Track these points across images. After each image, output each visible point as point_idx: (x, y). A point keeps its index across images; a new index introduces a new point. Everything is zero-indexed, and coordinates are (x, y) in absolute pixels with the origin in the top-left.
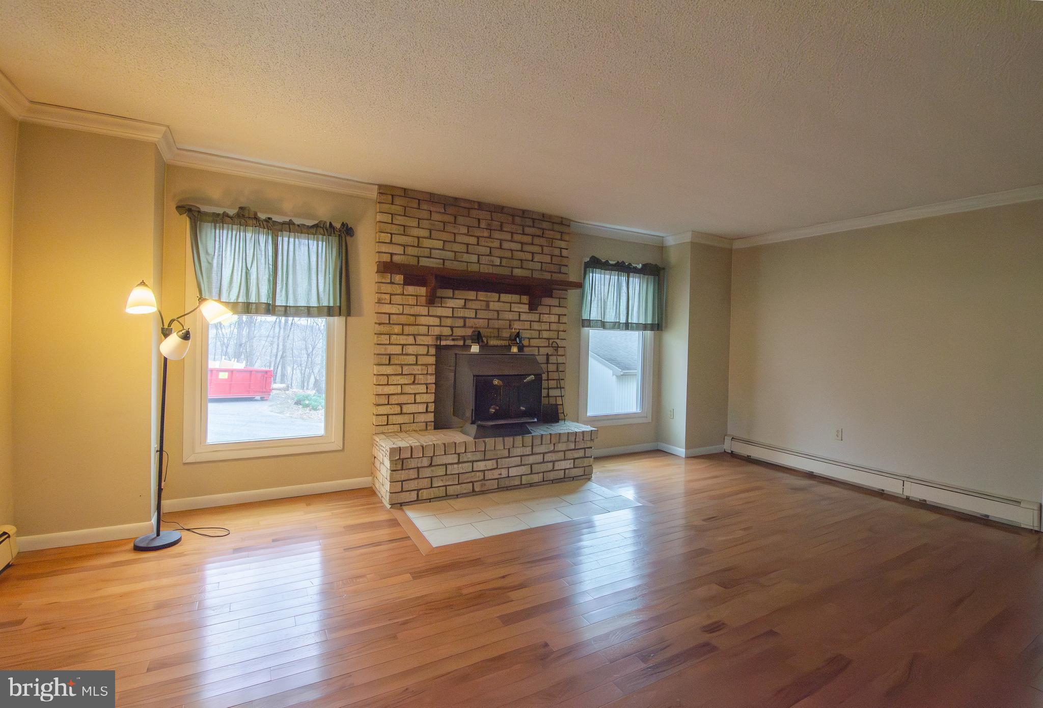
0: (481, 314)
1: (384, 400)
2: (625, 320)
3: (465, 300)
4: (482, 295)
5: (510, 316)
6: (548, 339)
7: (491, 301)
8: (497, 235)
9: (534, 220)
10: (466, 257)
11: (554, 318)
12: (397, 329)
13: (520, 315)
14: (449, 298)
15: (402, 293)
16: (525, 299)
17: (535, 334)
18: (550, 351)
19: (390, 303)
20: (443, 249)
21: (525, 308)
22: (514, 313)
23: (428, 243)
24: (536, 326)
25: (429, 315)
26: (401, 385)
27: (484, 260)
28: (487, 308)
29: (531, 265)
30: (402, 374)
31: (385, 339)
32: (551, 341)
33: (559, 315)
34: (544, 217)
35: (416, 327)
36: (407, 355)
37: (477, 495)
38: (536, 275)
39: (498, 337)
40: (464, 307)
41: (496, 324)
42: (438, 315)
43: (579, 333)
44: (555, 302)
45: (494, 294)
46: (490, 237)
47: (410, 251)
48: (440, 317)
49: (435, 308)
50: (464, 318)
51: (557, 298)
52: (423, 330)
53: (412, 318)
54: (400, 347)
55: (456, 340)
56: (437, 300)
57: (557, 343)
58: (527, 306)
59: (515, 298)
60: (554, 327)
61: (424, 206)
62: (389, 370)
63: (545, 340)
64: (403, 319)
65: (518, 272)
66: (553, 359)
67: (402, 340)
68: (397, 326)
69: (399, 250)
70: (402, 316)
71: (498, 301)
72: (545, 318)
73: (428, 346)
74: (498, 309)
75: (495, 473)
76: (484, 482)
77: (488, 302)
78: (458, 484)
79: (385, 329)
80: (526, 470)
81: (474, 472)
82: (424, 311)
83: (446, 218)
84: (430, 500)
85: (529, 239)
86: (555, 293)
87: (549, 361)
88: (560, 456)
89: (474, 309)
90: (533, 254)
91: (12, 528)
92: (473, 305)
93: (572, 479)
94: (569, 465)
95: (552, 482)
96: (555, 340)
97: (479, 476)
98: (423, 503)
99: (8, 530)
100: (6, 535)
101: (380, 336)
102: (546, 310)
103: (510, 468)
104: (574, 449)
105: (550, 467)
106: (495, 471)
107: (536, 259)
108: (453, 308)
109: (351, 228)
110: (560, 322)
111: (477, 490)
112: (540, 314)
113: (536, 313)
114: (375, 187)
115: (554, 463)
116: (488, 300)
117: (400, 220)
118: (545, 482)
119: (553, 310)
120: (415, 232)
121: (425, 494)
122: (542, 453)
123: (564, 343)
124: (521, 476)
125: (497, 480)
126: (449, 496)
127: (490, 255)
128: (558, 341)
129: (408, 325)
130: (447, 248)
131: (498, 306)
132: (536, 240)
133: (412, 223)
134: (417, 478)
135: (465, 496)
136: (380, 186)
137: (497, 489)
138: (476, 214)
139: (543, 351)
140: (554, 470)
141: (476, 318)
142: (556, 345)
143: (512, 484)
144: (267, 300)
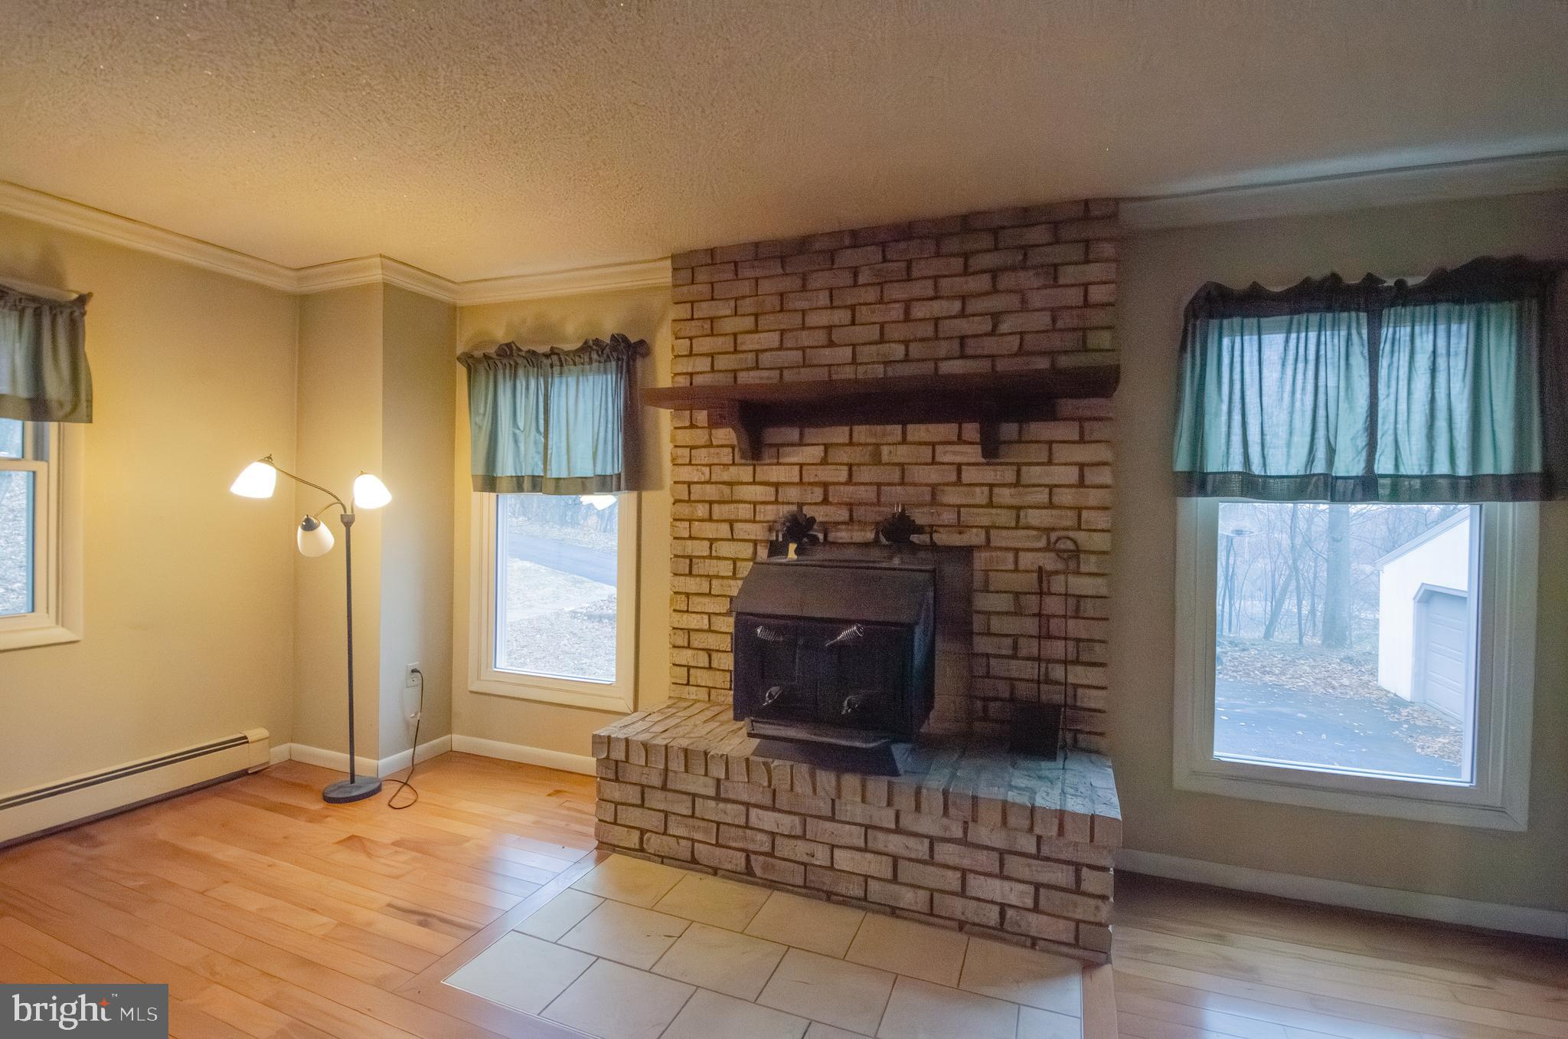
0: (866, 474)
1: (681, 640)
2: (1362, 465)
3: (826, 445)
4: (862, 432)
5: (933, 475)
6: (1048, 530)
7: (883, 444)
8: (896, 292)
9: (995, 232)
10: (827, 355)
11: (1065, 474)
12: (701, 511)
13: (959, 471)
14: (793, 445)
15: (709, 443)
16: (971, 430)
17: (1004, 517)
18: (1049, 562)
19: (690, 464)
20: (781, 348)
21: (973, 453)
22: (943, 467)
23: (750, 342)
24: (1004, 496)
25: (754, 483)
26: (709, 614)
27: (866, 353)
28: (877, 460)
29: (990, 345)
30: (709, 594)
31: (683, 529)
32: (1054, 536)
33: (1082, 466)
34: (1026, 215)
35: (732, 506)
36: (718, 558)
37: (753, 883)
38: (1002, 366)
40: (824, 462)
41: (898, 494)
42: (771, 480)
43: (1174, 512)
44: (1065, 431)
45: (889, 428)
46: (881, 301)
47: (722, 363)
48: (777, 485)
49: (765, 467)
50: (825, 485)
51: (1073, 419)
52: (745, 511)
53: (726, 490)
54: (707, 544)
56: (768, 451)
57: (1075, 542)
58: (978, 449)
59: (947, 430)
60: (1066, 497)
61: (746, 272)
62: (692, 585)
63: (1033, 533)
64: (711, 491)
65: (953, 367)
66: (1058, 584)
67: (709, 530)
68: (700, 506)
69: (703, 364)
70: (708, 486)
71: (901, 443)
72: (1039, 475)
73: (755, 543)
74: (903, 460)
75: (800, 850)
76: (770, 860)
77: (877, 445)
78: (717, 845)
79: (685, 510)
80: (879, 867)
81: (752, 829)
82: (745, 473)
83: (786, 284)
84: (662, 859)
85: (983, 282)
86: (1067, 406)
87: (1045, 590)
88: (986, 861)
89: (847, 464)
90: (996, 317)
91: (262, 732)
92: (844, 456)
93: (1029, 942)
94: (1016, 894)
95: (961, 926)
96: (1071, 534)
97: (762, 842)
98: (649, 859)
99: (253, 734)
100: (243, 740)
101: (678, 524)
102: (1039, 453)
103: (838, 846)
104: (1037, 857)
105: (952, 880)
106: (799, 843)
107: (1004, 328)
108: (801, 465)
109: (642, 342)
110: (1087, 482)
111: (758, 871)
112: (1019, 465)
113: (1007, 464)
114: (668, 263)
115: (964, 873)
116: (878, 441)
117: (705, 309)
118: (937, 916)
119: (1062, 453)
120: (730, 325)
121: (654, 843)
122: (926, 837)
123: (1101, 541)
124: (866, 877)
125: (805, 865)
126: (698, 863)
127: (882, 340)
128: (1081, 536)
129: (719, 502)
130: (788, 344)
131: (902, 453)
132: (1006, 281)
133: (725, 309)
134: (642, 806)
135: (732, 875)
136: (674, 258)
137: (805, 887)
138: (848, 258)
139: (1027, 560)
140: (963, 893)
141: (850, 481)
142: (1070, 545)
143: (841, 889)
144: (539, 472)
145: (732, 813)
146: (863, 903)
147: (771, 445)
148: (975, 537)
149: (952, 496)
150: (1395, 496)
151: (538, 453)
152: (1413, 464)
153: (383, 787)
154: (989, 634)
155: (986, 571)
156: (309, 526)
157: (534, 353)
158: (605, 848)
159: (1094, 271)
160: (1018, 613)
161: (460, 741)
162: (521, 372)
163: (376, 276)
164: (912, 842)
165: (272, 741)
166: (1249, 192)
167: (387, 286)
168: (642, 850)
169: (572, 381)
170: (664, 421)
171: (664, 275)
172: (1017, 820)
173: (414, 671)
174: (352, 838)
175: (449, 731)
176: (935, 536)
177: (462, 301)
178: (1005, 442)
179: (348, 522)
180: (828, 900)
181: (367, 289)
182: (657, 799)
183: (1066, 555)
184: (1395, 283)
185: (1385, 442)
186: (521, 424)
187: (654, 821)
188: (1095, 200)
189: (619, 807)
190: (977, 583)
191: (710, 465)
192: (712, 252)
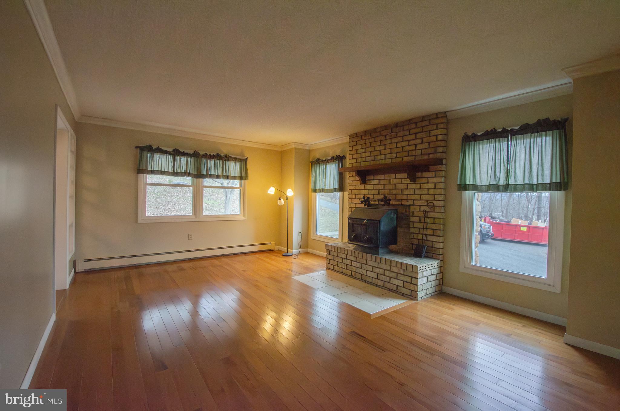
0: (387, 187)
3: (379, 180)
4: (387, 176)
5: (402, 187)
6: (427, 201)
8: (394, 140)
9: (416, 123)
10: (379, 157)
11: (431, 186)
13: (407, 186)
14: (372, 180)
15: (355, 180)
17: (417, 197)
18: (427, 209)
19: (352, 185)
22: (404, 184)
23: (364, 155)
24: (417, 192)
25: (364, 189)
27: (388, 156)
28: (390, 184)
29: (414, 153)
31: (350, 201)
32: (429, 202)
33: (435, 183)
37: (352, 278)
38: (418, 158)
39: (395, 199)
40: (379, 184)
41: (394, 192)
42: (368, 189)
44: (432, 174)
45: (392, 175)
46: (391, 143)
47: (358, 160)
49: (366, 185)
50: (379, 190)
51: (433, 171)
53: (359, 191)
55: (375, 201)
56: (367, 182)
57: (433, 203)
58: (409, 180)
60: (431, 192)
61: (363, 138)
63: (424, 201)
64: (356, 192)
65: (406, 159)
66: (429, 215)
67: (355, 201)
68: (354, 195)
69: (354, 161)
70: (355, 190)
71: (395, 179)
72: (425, 186)
75: (361, 271)
76: (355, 273)
77: (390, 180)
78: (346, 269)
79: (351, 196)
80: (375, 276)
81: (353, 266)
82: (362, 187)
83: (371, 140)
84: (337, 271)
85: (413, 137)
86: (431, 168)
87: (426, 216)
88: (394, 275)
89: (383, 184)
90: (416, 145)
91: (274, 243)
92: (383, 182)
93: (402, 294)
94: (400, 283)
95: (390, 290)
96: (432, 201)
97: (354, 269)
98: (334, 271)
99: (272, 243)
100: (270, 243)
101: (350, 199)
102: (425, 180)
103: (367, 271)
104: (404, 275)
105: (388, 279)
106: (360, 269)
107: (418, 148)
108: (374, 185)
109: (344, 156)
110: (436, 188)
111: (353, 275)
112: (421, 183)
113: (418, 183)
114: (348, 136)
115: (390, 278)
116: (390, 178)
117: (355, 148)
118: (385, 287)
119: (431, 180)
120: (360, 151)
121: (336, 268)
122: (383, 269)
123: (441, 203)
124: (372, 278)
125: (361, 274)
126: (343, 273)
127: (391, 153)
128: (435, 202)
129: (357, 194)
130: (371, 155)
131: (395, 181)
132: (418, 136)
133: (359, 147)
134: (334, 260)
135: (349, 276)
136: (349, 136)
137: (361, 279)
138: (384, 133)
139: (423, 208)
140: (389, 282)
141: (384, 189)
142: (432, 204)
143: (367, 280)
144: (324, 188)
145: (349, 262)
146: (371, 283)
147: (368, 180)
148: (410, 202)
149: (406, 192)
150: (515, 190)
151: (324, 183)
152: (520, 181)
153: (293, 255)
154: (414, 228)
155: (413, 211)
156: (280, 199)
157: (323, 160)
158: (328, 268)
159: (438, 132)
160: (420, 222)
161: (310, 250)
162: (321, 164)
163: (293, 146)
164: (381, 270)
165: (276, 245)
166: (484, 105)
167: (295, 148)
168: (333, 269)
169: (330, 165)
170: (347, 175)
171: (347, 139)
172: (399, 266)
173: (300, 232)
174: (285, 261)
175: (308, 248)
176: (402, 202)
177: (311, 149)
178: (418, 178)
179: (287, 199)
180: (365, 282)
181: (291, 149)
182: (336, 259)
183: (430, 207)
184: (511, 129)
185: (512, 174)
186: (320, 177)
187: (336, 263)
188: (438, 113)
189: (330, 260)
190: (411, 214)
191: (356, 185)
192: (356, 134)
